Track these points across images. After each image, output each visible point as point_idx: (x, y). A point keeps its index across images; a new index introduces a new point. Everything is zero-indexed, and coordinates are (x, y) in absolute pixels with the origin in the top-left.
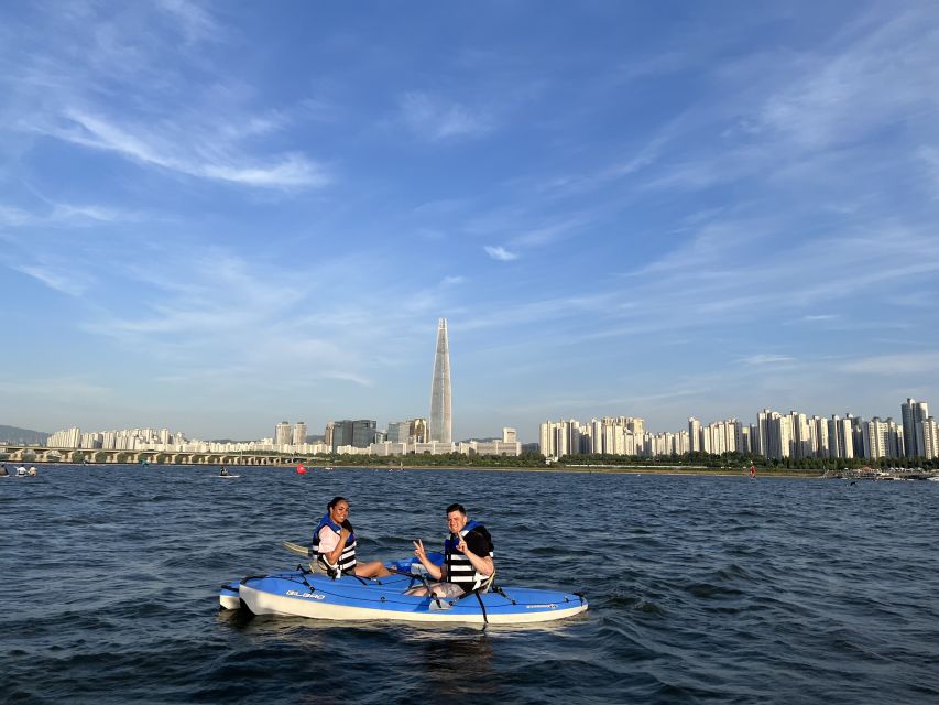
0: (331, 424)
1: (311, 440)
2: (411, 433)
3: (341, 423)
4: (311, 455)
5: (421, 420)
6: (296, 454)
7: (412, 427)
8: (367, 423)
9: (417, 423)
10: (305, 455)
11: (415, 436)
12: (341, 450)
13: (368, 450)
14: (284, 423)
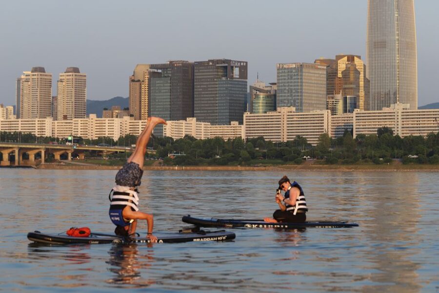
0: (143, 73)
1: (102, 108)
2: (331, 91)
3: (163, 67)
4: (109, 142)
5: (351, 59)
6: (78, 140)
7: (332, 74)
8: (225, 67)
9: (342, 65)
10: (95, 142)
11: (339, 97)
12: (173, 130)
13: (240, 131)
14: (35, 70)
